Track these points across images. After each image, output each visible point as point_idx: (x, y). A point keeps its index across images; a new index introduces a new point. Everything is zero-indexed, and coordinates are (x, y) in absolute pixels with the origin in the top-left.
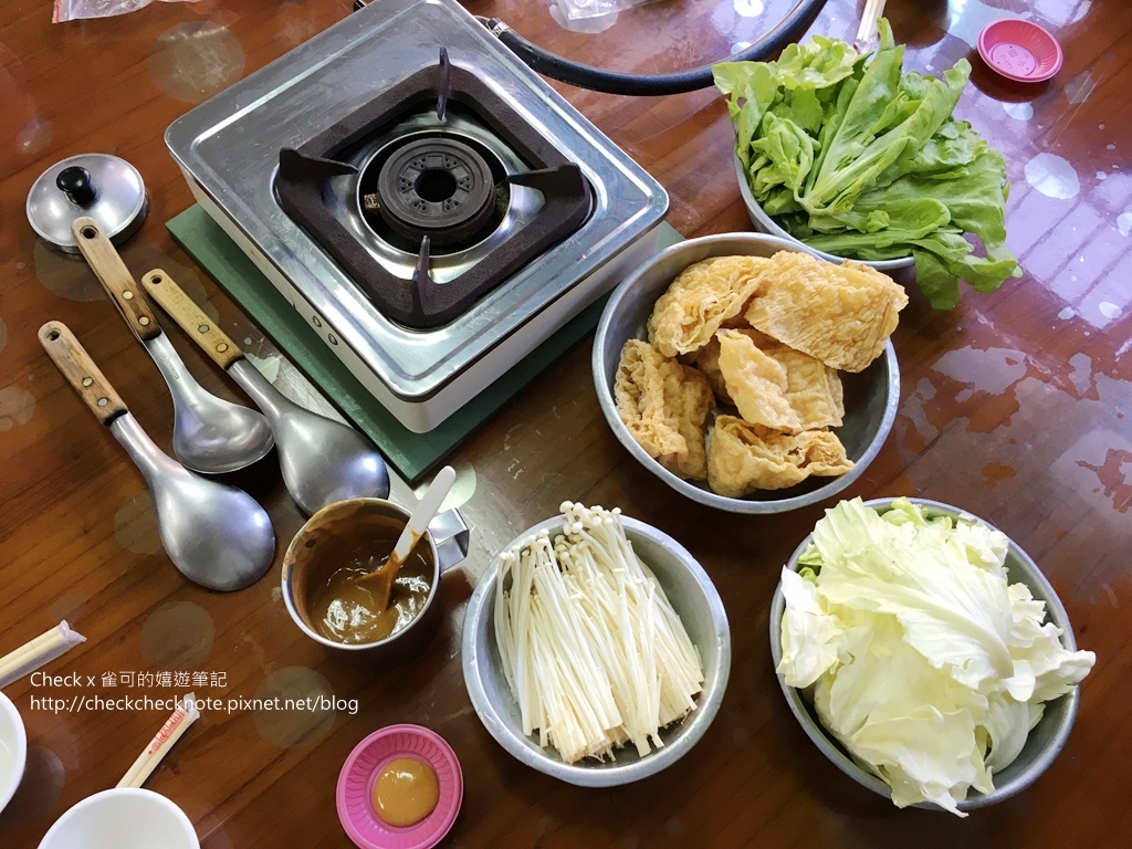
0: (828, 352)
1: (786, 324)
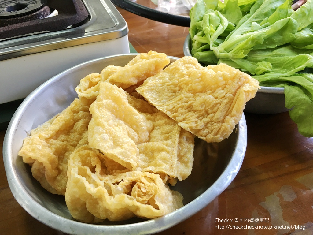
0: (183, 117)
1: (159, 93)
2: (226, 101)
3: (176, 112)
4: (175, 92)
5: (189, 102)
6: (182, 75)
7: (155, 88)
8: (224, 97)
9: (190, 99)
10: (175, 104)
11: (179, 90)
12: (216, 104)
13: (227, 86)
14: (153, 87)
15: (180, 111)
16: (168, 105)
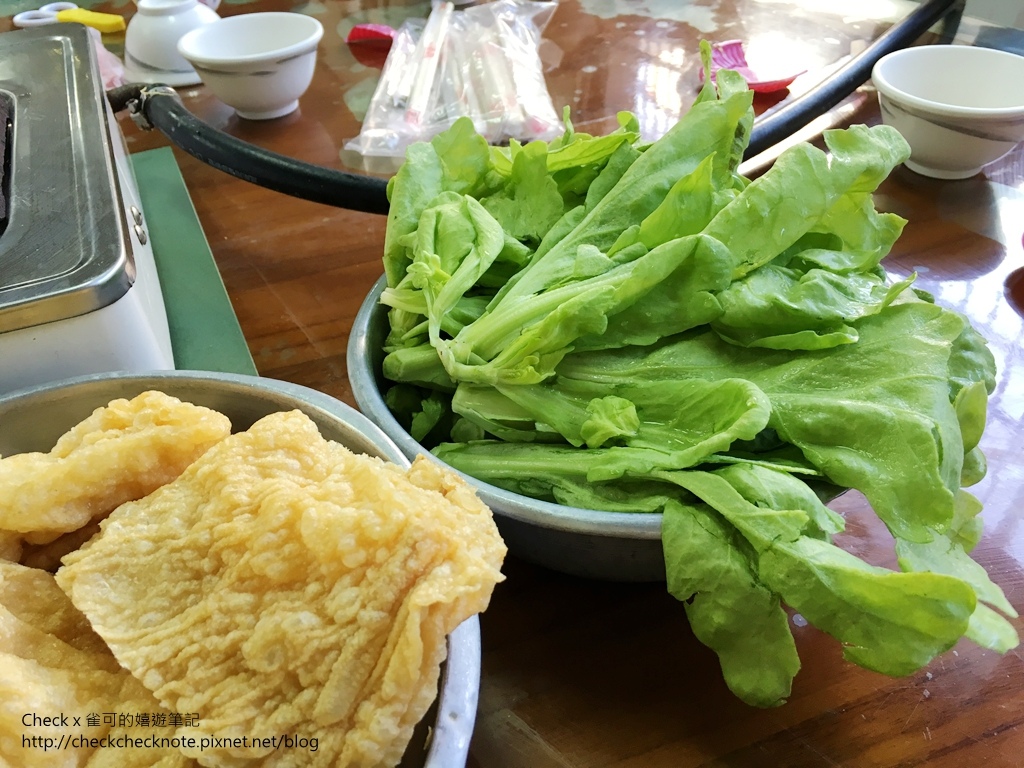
0: (202, 698)
1: (140, 581)
2: (359, 639)
3: (181, 674)
4: (198, 575)
5: (233, 635)
6: (231, 511)
7: (122, 560)
8: (353, 621)
9: (240, 618)
10: (181, 641)
11: (215, 572)
12: (323, 652)
13: (370, 573)
14: (114, 560)
15: (196, 672)
16: (156, 642)
